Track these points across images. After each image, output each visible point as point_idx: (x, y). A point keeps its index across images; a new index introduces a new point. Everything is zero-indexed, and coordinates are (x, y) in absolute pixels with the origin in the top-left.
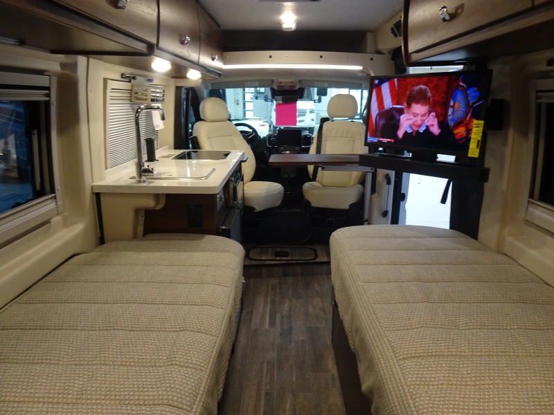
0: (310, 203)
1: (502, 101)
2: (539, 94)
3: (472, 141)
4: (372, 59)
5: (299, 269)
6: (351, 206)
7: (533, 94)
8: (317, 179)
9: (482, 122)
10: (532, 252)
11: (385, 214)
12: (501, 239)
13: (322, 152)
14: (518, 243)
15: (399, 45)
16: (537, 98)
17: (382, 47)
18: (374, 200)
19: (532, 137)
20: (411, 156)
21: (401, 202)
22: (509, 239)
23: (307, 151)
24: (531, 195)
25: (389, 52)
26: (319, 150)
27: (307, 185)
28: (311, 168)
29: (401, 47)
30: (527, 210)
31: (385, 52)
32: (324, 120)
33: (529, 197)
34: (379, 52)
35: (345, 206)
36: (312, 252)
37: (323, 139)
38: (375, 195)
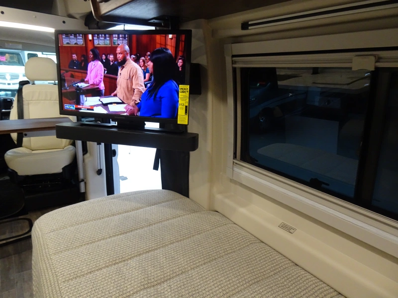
0: (16, 173)
1: (198, 66)
2: (234, 59)
3: (179, 107)
4: (64, 22)
5: (10, 248)
6: (64, 169)
7: (228, 60)
8: (23, 144)
9: (188, 87)
10: (242, 210)
11: (99, 172)
12: (211, 197)
13: (26, 116)
14: (227, 201)
15: (90, 11)
16: (233, 62)
17: (72, 11)
18: (86, 161)
19: (231, 101)
20: (116, 125)
21: (113, 158)
22: (219, 197)
23: (7, 116)
24: (235, 157)
25: (82, 17)
26: (21, 115)
27: (9, 154)
28: (14, 136)
29: (92, 11)
30: (233, 170)
31: (77, 16)
32: (22, 84)
33: (234, 159)
34: (70, 16)
35: (59, 170)
36: (27, 223)
37: (25, 103)
38: (87, 155)
